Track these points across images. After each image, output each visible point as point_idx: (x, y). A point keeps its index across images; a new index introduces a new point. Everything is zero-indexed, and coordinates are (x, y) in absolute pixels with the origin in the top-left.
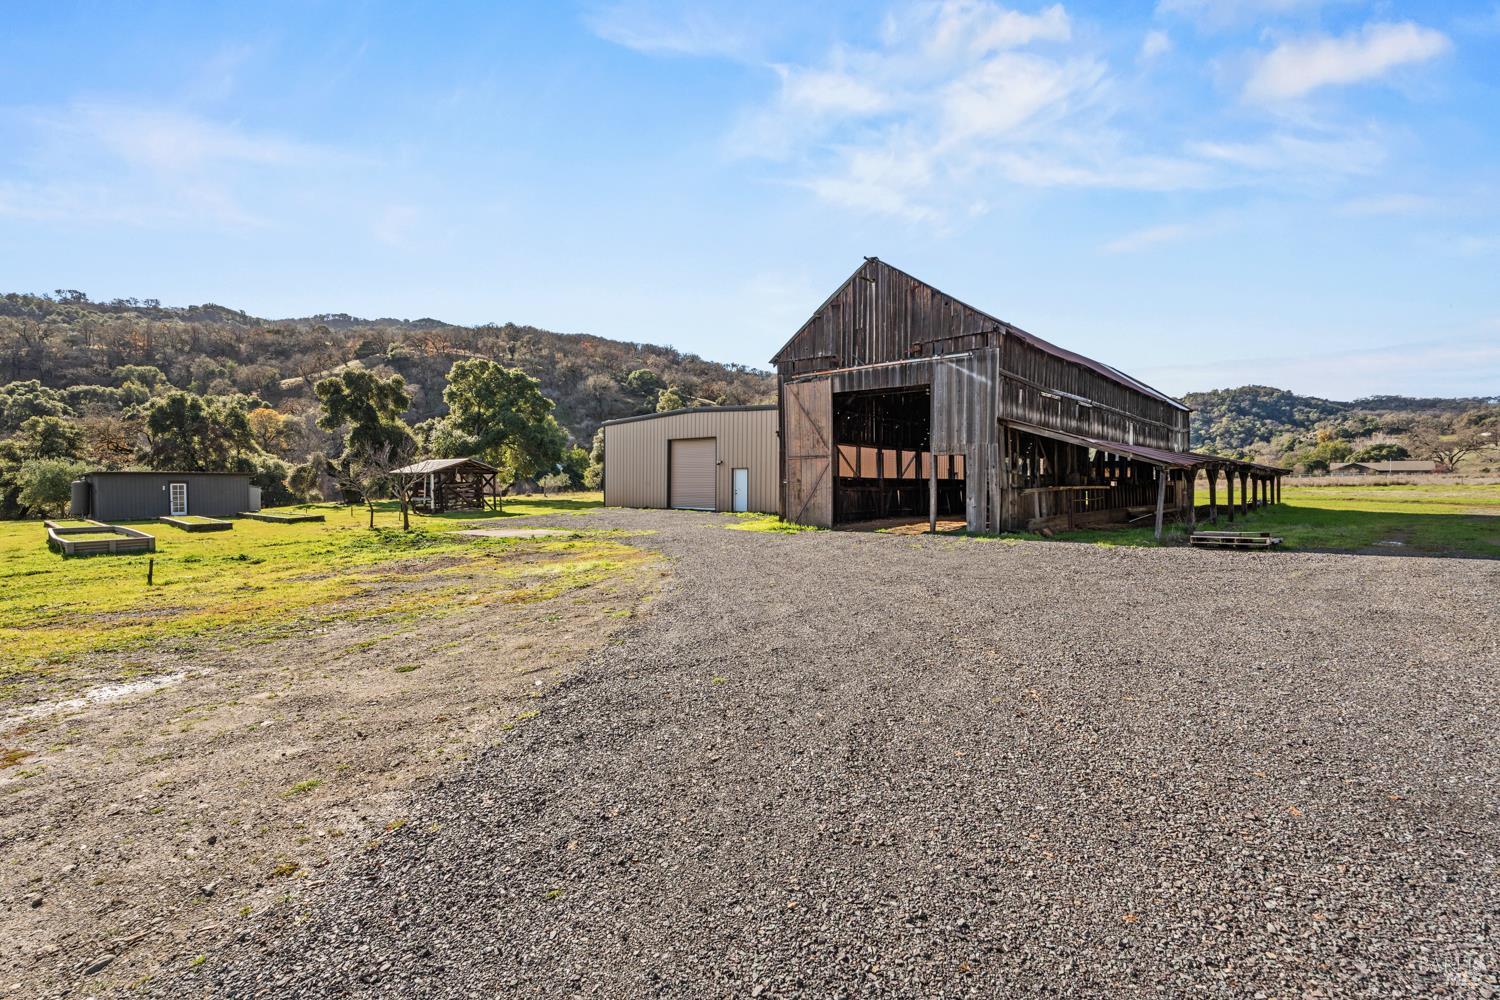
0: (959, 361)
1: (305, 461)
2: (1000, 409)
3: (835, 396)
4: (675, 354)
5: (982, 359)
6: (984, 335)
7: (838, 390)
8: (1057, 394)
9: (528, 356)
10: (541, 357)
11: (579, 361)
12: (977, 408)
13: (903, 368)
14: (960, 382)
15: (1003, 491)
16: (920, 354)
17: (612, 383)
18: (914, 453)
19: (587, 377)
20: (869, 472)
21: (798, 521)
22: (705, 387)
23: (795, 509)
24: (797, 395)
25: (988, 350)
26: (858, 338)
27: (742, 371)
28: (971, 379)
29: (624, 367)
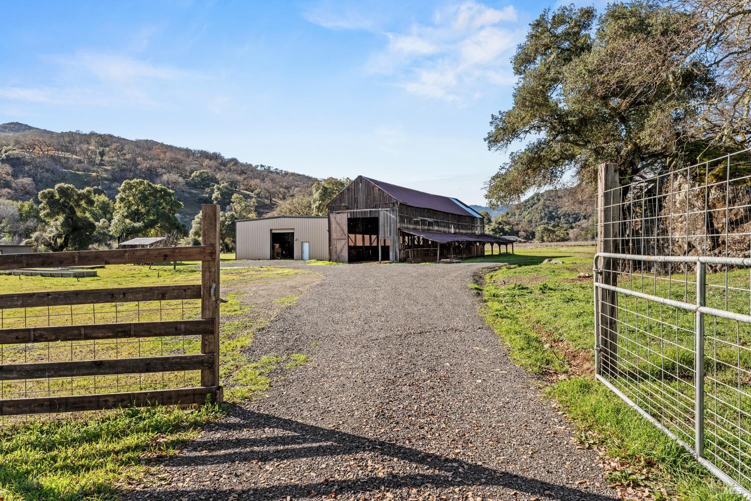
0: (387, 211)
1: (31, 238)
2: (398, 226)
3: (348, 219)
4: (221, 158)
5: (393, 211)
6: (394, 203)
7: (349, 217)
8: (419, 218)
9: (115, 159)
10: (125, 159)
11: (155, 163)
12: (392, 225)
13: (370, 211)
14: (387, 217)
15: (400, 250)
16: (375, 207)
17: (181, 179)
18: (376, 236)
19: (161, 175)
20: (359, 243)
21: (336, 261)
22: (245, 183)
23: (335, 257)
24: (335, 218)
25: (395, 208)
26: (356, 200)
27: (268, 170)
28: (390, 216)
29: (188, 168)
